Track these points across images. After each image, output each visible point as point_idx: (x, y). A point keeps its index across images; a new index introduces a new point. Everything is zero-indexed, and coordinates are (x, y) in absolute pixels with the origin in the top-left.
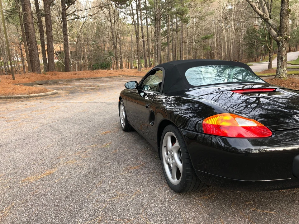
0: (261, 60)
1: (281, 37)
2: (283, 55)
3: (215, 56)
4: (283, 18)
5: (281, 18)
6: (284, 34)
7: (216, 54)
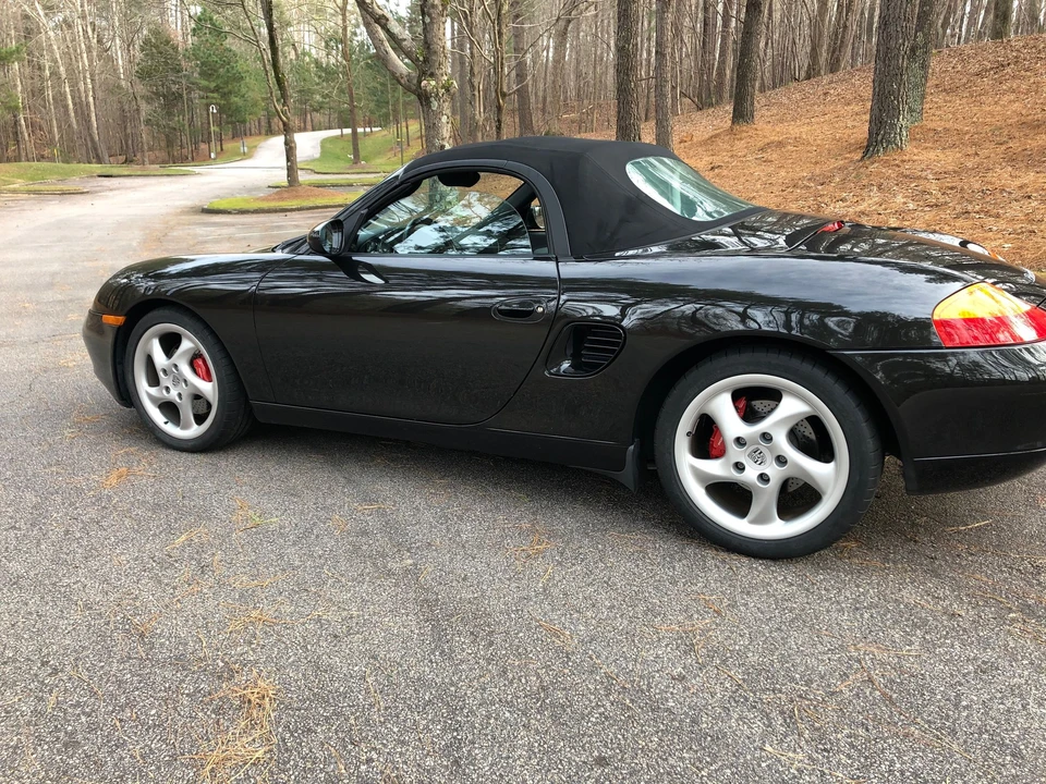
0: (213, 155)
1: (433, 83)
2: (443, 139)
3: (26, 135)
4: (432, 22)
5: (428, 20)
6: (441, 71)
7: (27, 127)
